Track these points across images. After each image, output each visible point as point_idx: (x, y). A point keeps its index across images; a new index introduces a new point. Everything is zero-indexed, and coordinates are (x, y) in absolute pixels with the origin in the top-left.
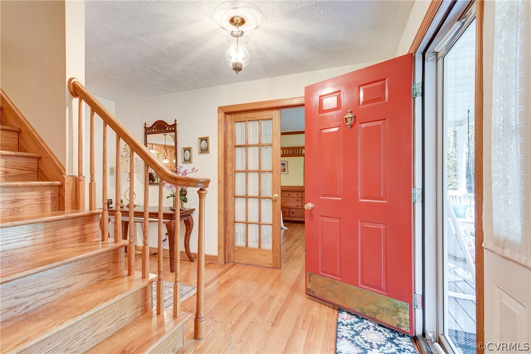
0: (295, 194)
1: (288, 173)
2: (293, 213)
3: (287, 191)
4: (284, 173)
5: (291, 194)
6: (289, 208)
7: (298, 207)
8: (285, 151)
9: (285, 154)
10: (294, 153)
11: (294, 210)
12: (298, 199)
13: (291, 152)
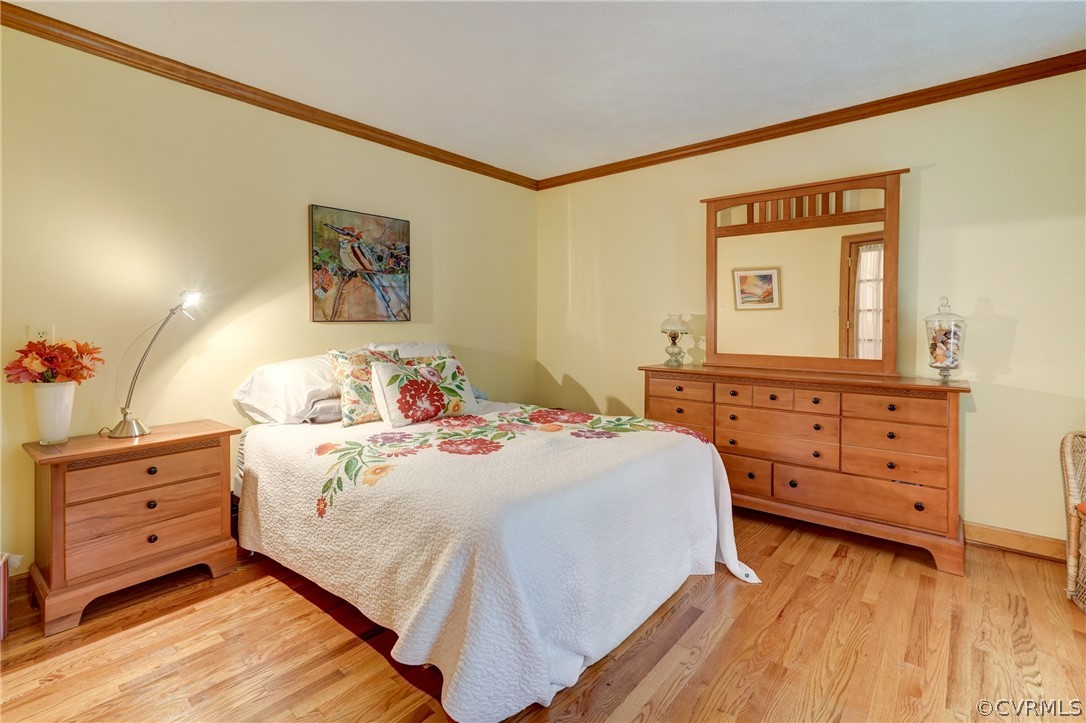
0: (804, 400)
1: (780, 308)
2: (793, 484)
3: (765, 382)
4: (769, 305)
5: (785, 395)
6: (774, 461)
7: (818, 462)
8: (757, 206)
9: (756, 219)
10: (800, 213)
11: (797, 473)
12: (821, 421)
13: (788, 207)
